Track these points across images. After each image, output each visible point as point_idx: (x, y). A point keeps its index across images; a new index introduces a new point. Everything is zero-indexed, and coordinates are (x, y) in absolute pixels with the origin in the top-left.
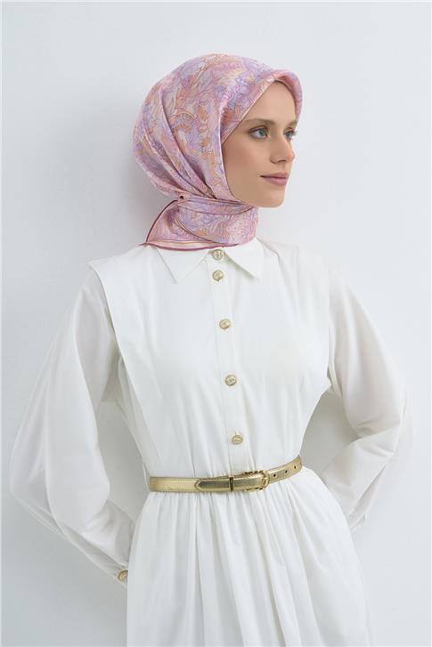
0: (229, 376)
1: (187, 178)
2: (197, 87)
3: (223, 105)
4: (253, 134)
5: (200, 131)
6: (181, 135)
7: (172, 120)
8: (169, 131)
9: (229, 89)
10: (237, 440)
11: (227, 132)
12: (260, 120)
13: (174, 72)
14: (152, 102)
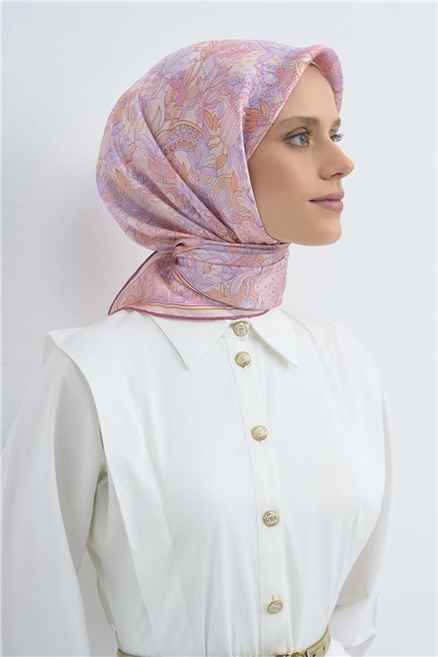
0: (268, 513)
1: (195, 217)
2: (198, 83)
3: (243, 103)
4: (292, 141)
5: (210, 148)
6: (181, 156)
7: (163, 137)
8: (160, 153)
9: (248, 79)
10: (274, 607)
11: (254, 142)
12: (299, 118)
13: (152, 72)
14: (124, 119)
